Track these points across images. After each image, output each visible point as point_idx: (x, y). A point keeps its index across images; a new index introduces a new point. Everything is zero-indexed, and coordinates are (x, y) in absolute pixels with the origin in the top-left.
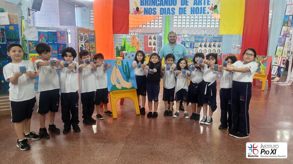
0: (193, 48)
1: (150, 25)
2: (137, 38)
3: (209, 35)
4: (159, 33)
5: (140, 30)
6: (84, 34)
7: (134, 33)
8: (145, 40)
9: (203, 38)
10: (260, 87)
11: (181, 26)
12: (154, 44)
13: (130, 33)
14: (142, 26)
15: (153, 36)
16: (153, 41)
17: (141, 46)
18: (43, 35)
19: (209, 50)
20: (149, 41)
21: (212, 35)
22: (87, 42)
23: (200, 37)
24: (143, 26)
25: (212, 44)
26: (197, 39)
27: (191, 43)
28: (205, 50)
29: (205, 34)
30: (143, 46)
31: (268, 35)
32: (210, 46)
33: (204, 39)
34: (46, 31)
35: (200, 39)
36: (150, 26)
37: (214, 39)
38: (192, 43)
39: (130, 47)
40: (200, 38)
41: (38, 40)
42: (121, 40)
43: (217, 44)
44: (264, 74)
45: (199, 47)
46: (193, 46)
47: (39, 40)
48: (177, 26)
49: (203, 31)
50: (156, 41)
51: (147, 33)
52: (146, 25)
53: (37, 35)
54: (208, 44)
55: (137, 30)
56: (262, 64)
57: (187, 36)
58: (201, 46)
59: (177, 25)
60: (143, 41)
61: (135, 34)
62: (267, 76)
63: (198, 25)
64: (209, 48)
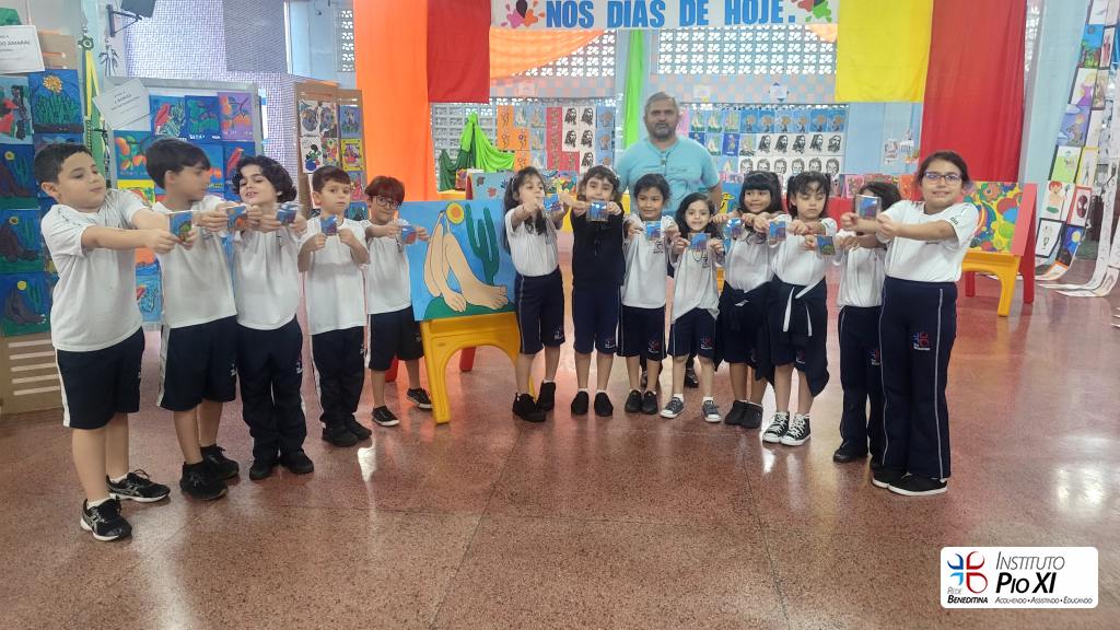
0: (736, 154)
1: (570, 68)
2: (519, 118)
3: (797, 105)
4: (603, 99)
5: (532, 86)
6: (320, 105)
7: (510, 99)
8: (549, 125)
9: (772, 113)
10: (993, 303)
11: (688, 72)
12: (586, 141)
13: (495, 99)
14: (540, 71)
15: (579, 111)
16: (580, 128)
17: (534, 149)
18: (168, 111)
19: (797, 161)
20: (566, 127)
21: (805, 105)
22: (333, 133)
23: (762, 113)
24: (544, 69)
25: (809, 137)
26: (750, 120)
27: (726, 136)
28: (779, 161)
29: (781, 100)
30: (541, 146)
31: (1023, 102)
32: (799, 146)
33: (778, 120)
34: (181, 94)
35: (762, 122)
36: (570, 70)
37: (815, 120)
38: (731, 136)
39: (492, 153)
40: (761, 116)
41: (149, 129)
42: (459, 127)
43: (826, 137)
44: (1006, 252)
45: (756, 149)
46: (733, 145)
47: (153, 130)
48: (673, 69)
49: (773, 89)
50: (592, 128)
51: (558, 100)
52: (555, 68)
53: (146, 109)
54: (791, 139)
55: (521, 86)
56: (998, 216)
57: (709, 107)
58: (763, 146)
59: (673, 65)
60: (544, 131)
61: (513, 104)
62: (1018, 261)
63: (753, 65)
64: (796, 155)
